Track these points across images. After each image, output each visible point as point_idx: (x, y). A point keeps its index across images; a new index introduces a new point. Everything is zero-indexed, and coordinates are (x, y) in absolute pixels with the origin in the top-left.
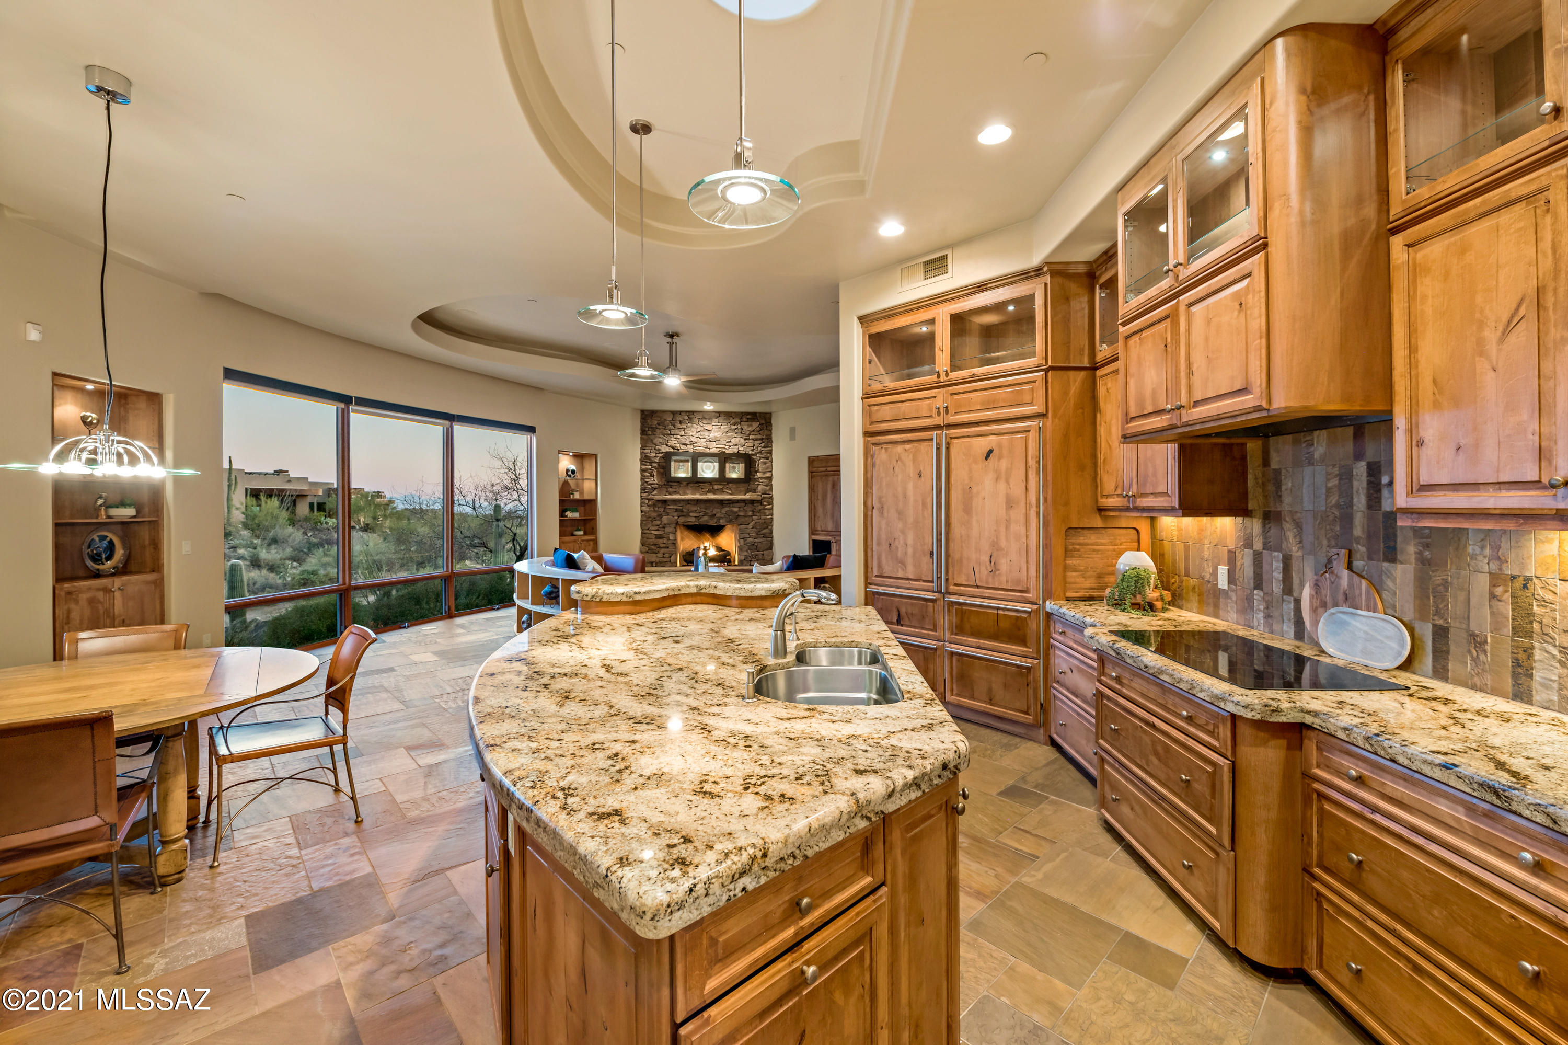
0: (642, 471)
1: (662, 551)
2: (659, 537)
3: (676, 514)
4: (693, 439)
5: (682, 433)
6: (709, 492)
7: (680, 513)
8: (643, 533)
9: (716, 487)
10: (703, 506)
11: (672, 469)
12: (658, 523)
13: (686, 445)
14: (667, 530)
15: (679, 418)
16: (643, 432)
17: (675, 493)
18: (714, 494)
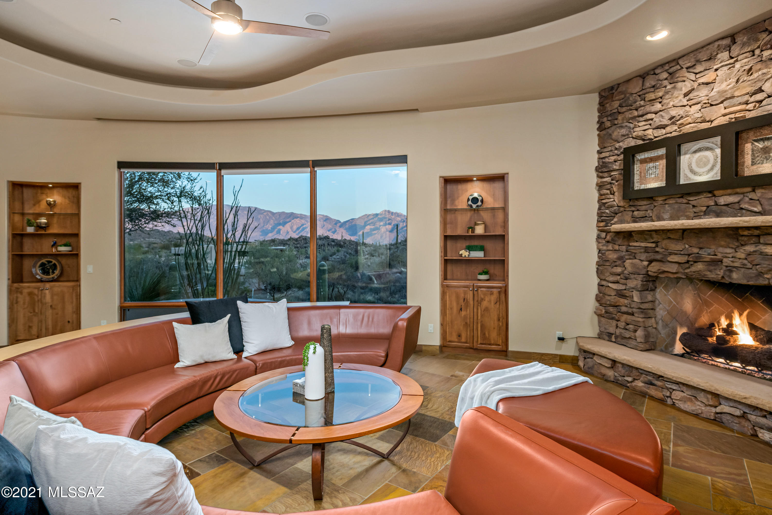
0: (600, 186)
1: (625, 317)
2: (620, 294)
3: (643, 256)
4: (673, 112)
5: (658, 106)
6: (707, 212)
7: (652, 256)
8: (600, 285)
9: (722, 201)
10: (693, 242)
11: (636, 177)
12: (619, 270)
13: (663, 127)
14: (632, 283)
15: (650, 82)
16: (601, 127)
17: (644, 218)
18: (718, 215)
